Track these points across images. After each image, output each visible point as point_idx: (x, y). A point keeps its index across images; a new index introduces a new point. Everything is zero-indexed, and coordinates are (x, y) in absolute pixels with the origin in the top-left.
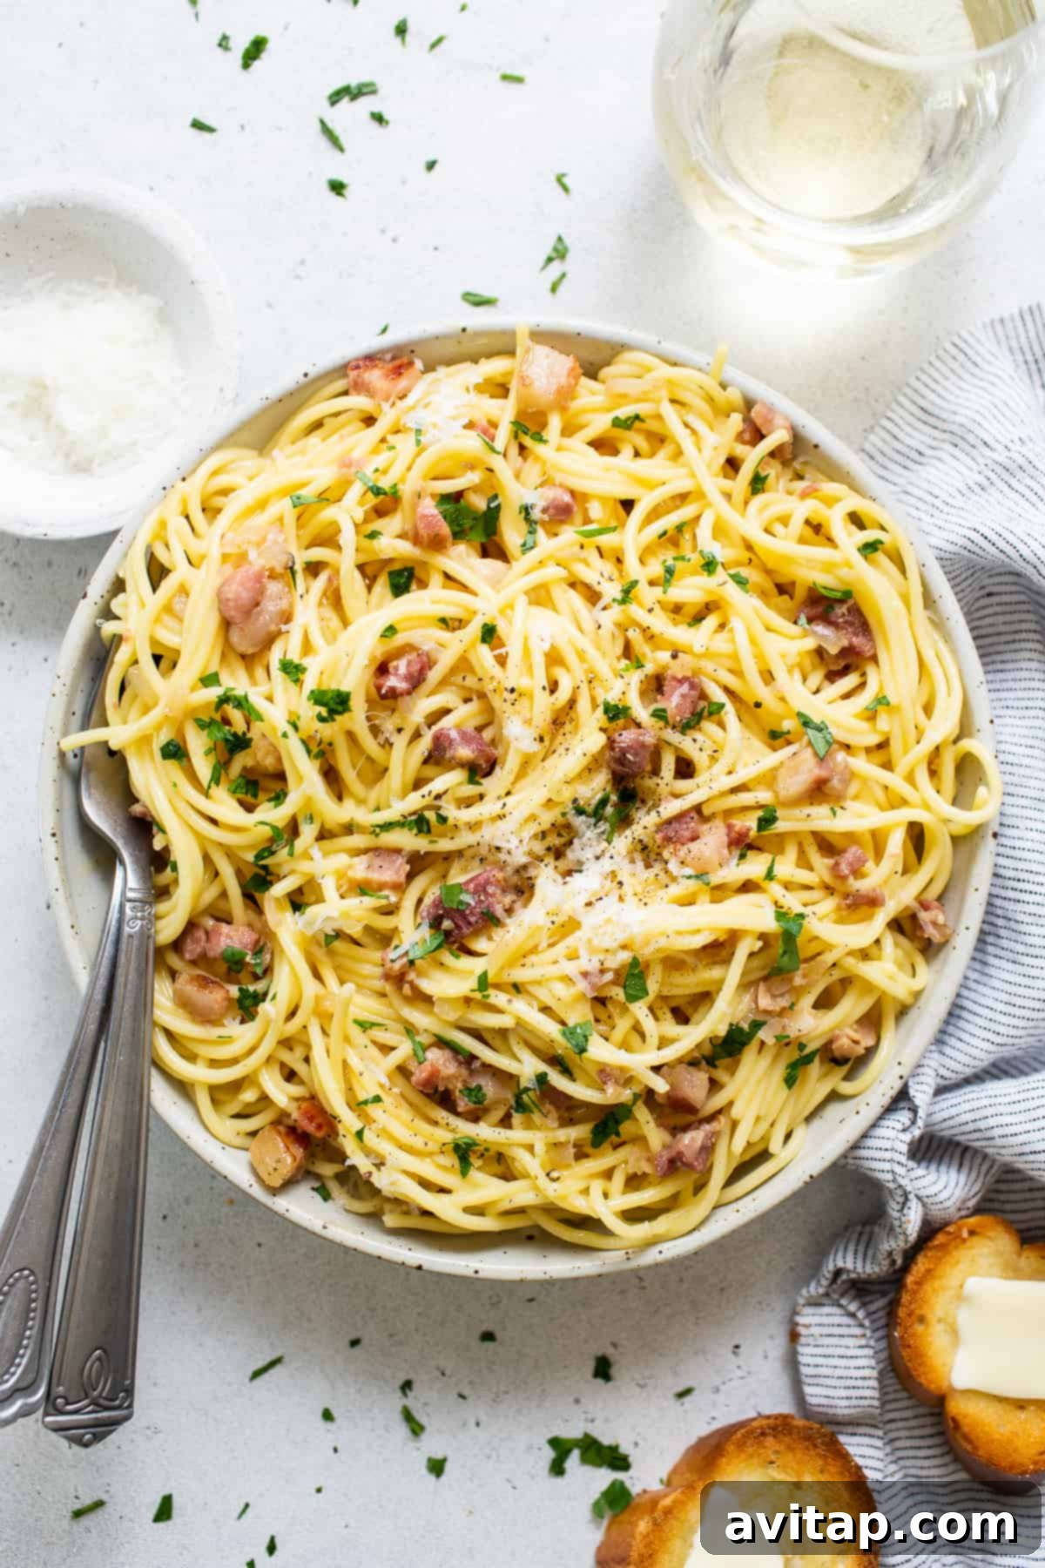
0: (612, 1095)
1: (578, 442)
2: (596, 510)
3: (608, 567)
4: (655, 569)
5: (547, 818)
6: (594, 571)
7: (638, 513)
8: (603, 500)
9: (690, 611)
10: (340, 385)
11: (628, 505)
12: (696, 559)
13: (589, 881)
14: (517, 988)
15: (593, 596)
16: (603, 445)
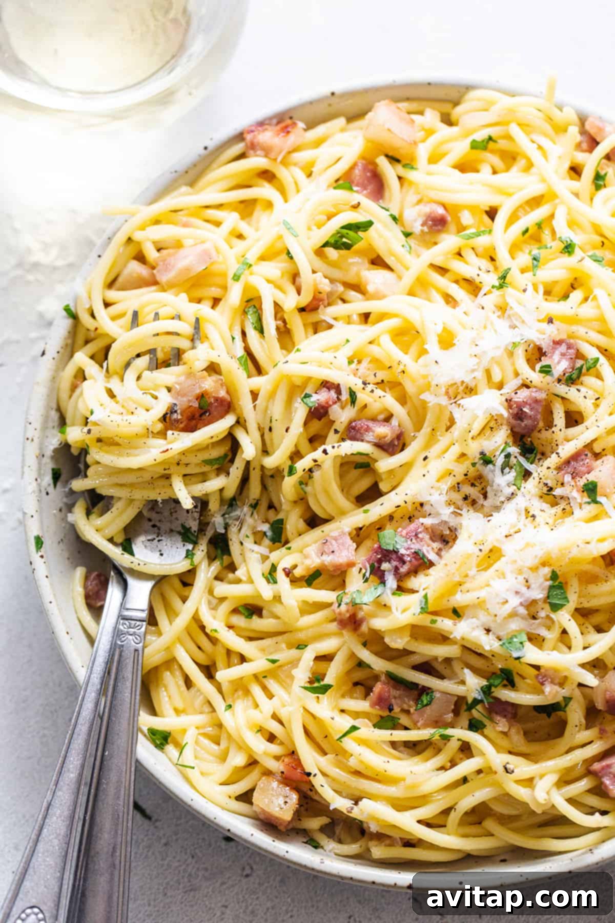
0: (551, 693)
1: (444, 166)
2: (466, 218)
3: (485, 264)
4: (524, 259)
5: (460, 470)
6: (471, 267)
7: (501, 218)
8: (473, 209)
9: (558, 290)
10: (238, 148)
11: (492, 213)
12: (558, 246)
13: (507, 517)
14: (456, 613)
15: (473, 287)
16: (464, 167)
